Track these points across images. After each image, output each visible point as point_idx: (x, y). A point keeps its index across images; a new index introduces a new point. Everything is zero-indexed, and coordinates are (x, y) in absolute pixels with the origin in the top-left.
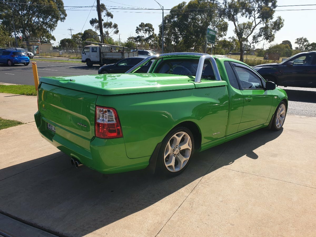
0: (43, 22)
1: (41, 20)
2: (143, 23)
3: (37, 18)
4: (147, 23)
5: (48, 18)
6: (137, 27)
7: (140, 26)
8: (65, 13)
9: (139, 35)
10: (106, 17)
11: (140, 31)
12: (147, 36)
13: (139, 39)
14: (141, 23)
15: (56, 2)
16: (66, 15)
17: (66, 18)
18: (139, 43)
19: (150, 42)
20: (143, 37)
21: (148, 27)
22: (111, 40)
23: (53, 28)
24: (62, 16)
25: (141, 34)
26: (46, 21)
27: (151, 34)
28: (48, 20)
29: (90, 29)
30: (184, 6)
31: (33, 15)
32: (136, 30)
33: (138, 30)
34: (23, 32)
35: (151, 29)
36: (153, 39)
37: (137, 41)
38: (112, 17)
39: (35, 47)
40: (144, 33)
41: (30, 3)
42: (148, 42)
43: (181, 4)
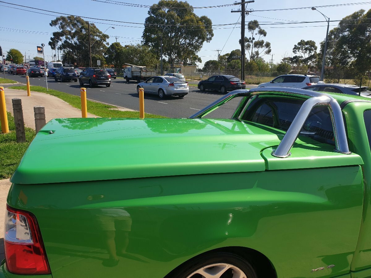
0: (189, 44)
1: (188, 41)
2: (304, 41)
3: (184, 40)
4: (309, 40)
5: (194, 39)
6: (295, 46)
7: (299, 44)
8: (212, 32)
9: (296, 55)
10: (258, 35)
11: (298, 51)
12: (306, 56)
13: (296, 60)
14: (301, 41)
15: (204, 22)
16: (212, 35)
17: (213, 38)
18: (295, 65)
19: (310, 64)
20: (302, 57)
21: (310, 45)
22: (261, 62)
23: (198, 49)
24: (208, 37)
25: (299, 54)
26: (192, 42)
27: (313, 54)
28: (194, 42)
29: (238, 50)
30: (361, 15)
31: (181, 37)
32: (294, 49)
33: (296, 48)
34: (169, 55)
35: (312, 48)
36: (314, 60)
37: (293, 62)
38: (265, 35)
39: (178, 69)
40: (303, 52)
41: (179, 24)
42: (308, 63)
43: (358, 13)
